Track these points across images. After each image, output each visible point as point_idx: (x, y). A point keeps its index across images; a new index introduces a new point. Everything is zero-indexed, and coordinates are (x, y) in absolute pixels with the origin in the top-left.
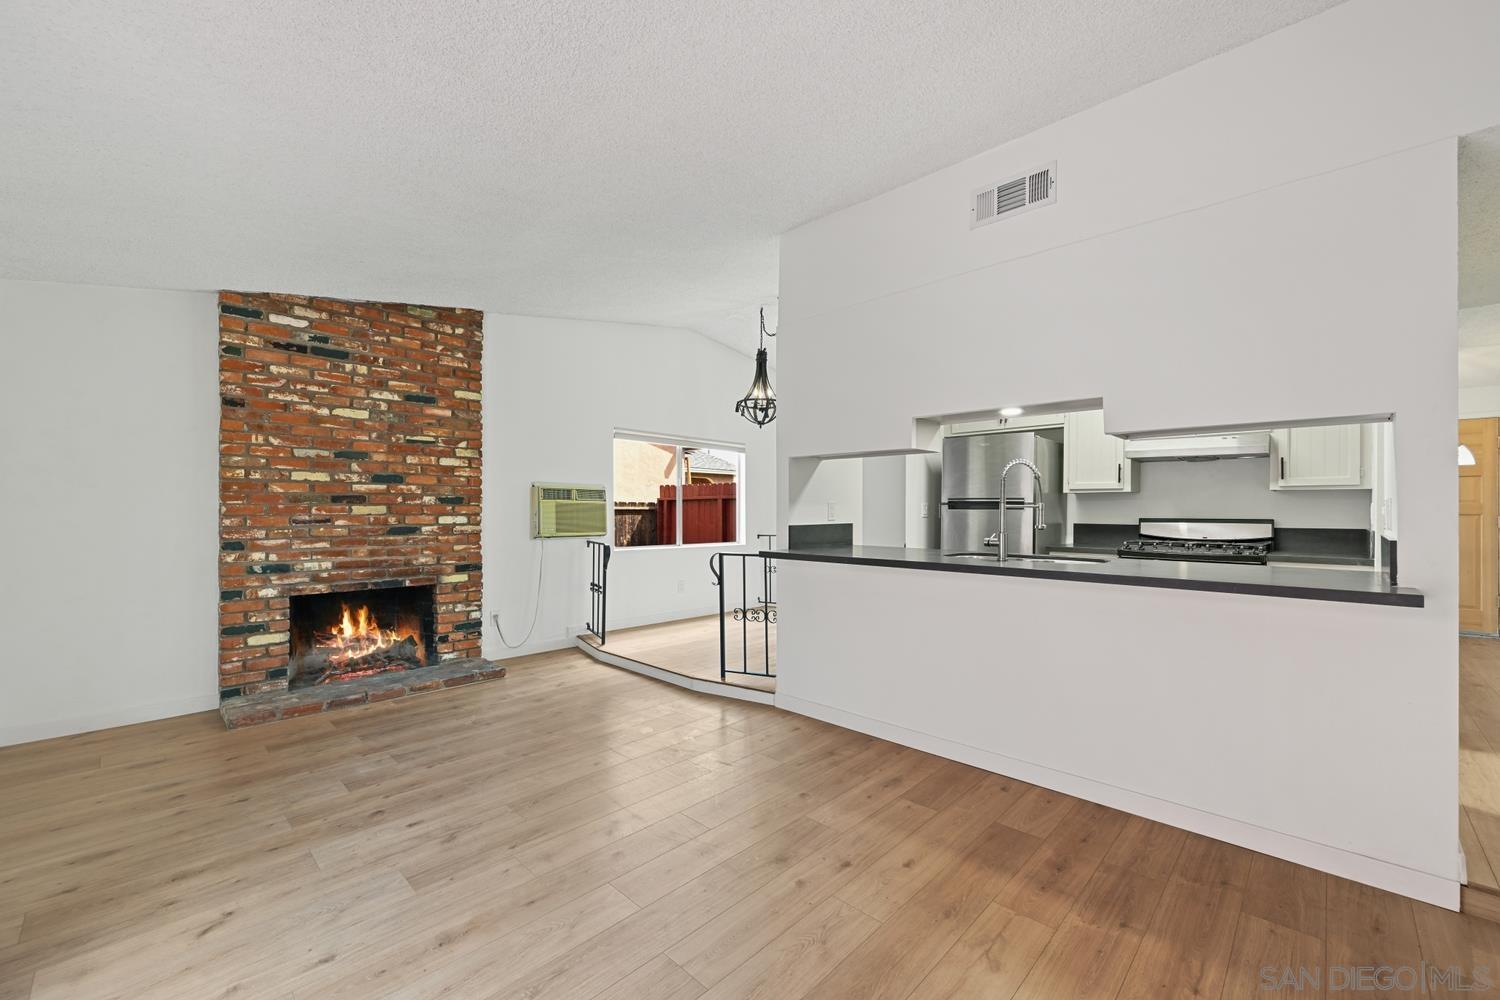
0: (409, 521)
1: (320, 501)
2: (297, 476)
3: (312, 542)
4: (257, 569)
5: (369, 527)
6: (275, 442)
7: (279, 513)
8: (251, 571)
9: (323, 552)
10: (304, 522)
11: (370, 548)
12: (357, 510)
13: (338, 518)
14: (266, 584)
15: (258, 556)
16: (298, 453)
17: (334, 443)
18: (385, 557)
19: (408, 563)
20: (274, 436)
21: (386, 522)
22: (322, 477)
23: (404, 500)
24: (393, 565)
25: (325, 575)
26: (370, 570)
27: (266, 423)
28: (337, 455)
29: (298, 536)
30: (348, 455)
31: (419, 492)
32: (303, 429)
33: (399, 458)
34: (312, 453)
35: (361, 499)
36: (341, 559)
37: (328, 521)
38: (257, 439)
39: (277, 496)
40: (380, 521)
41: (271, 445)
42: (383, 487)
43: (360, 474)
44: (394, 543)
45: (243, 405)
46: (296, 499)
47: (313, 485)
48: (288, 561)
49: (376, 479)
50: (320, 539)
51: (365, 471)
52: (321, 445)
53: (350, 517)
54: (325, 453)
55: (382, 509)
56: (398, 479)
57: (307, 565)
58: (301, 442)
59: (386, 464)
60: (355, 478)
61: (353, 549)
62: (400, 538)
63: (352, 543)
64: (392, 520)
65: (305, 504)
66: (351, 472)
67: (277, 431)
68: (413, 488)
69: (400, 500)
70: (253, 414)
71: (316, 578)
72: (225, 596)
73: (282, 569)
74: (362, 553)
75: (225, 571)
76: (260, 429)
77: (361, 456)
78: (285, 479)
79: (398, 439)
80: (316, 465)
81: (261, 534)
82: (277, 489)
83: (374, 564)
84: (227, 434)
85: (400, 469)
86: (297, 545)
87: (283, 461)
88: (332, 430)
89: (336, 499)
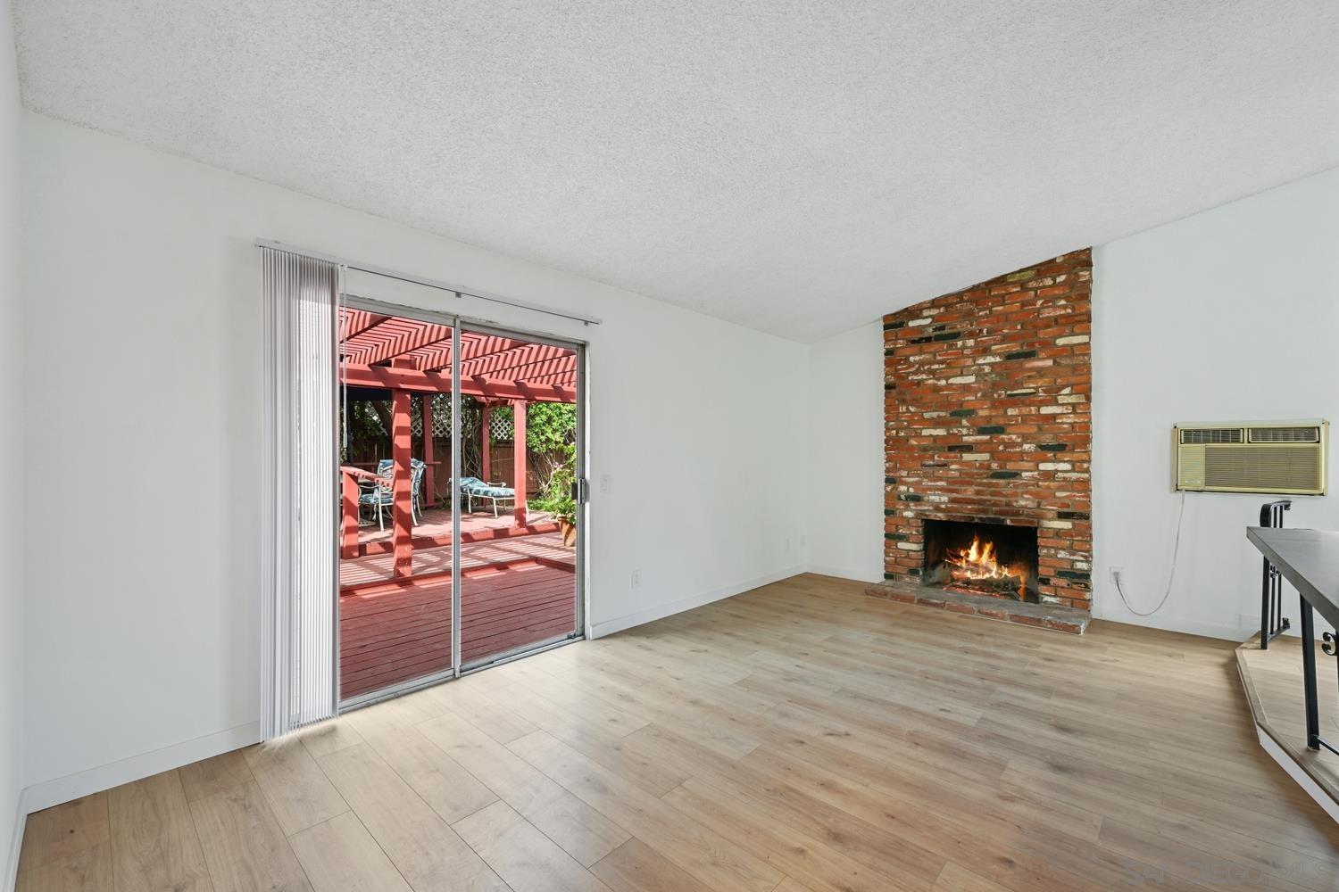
0: (1010, 467)
1: (939, 450)
2: (926, 432)
3: (935, 481)
4: (903, 497)
5: (976, 471)
6: (912, 409)
7: (914, 459)
8: (900, 499)
9: (942, 489)
10: (929, 466)
11: (976, 488)
12: (967, 457)
13: (952, 463)
14: (907, 508)
15: (903, 488)
16: (927, 415)
17: (950, 405)
18: (989, 497)
19: (1008, 504)
20: (912, 406)
21: (989, 467)
22: (941, 432)
23: (1005, 447)
24: (995, 504)
25: (943, 506)
26: (976, 507)
27: (908, 397)
28: (952, 415)
29: (926, 476)
30: (960, 413)
31: (1019, 440)
32: (929, 398)
33: (1001, 412)
34: (935, 415)
35: (969, 448)
36: (954, 495)
37: (946, 465)
38: (903, 409)
39: (912, 448)
40: (984, 466)
41: (910, 412)
42: (987, 437)
43: (968, 428)
44: (996, 485)
45: (894, 388)
46: (925, 449)
47: (935, 438)
48: (920, 493)
49: (982, 431)
50: (940, 479)
51: (973, 425)
52: (940, 408)
53: (961, 463)
54: (943, 414)
55: (986, 456)
56: (1000, 430)
57: (932, 498)
58: (928, 408)
59: (989, 418)
60: (965, 431)
61: (963, 488)
62: (1002, 481)
63: (963, 483)
64: (995, 466)
65: (931, 453)
66: (963, 427)
67: (915, 402)
68: (1014, 437)
69: (1001, 448)
70: (901, 393)
71: (937, 508)
72: (887, 512)
73: (916, 499)
74: (970, 492)
75: (888, 496)
76: (904, 402)
77: (969, 413)
78: (918, 436)
79: (1000, 395)
80: (937, 423)
81: (904, 473)
82: (913, 442)
83: (980, 502)
84: (890, 408)
85: (1001, 421)
86: (926, 483)
87: (918, 422)
88: (947, 395)
89: (951, 449)
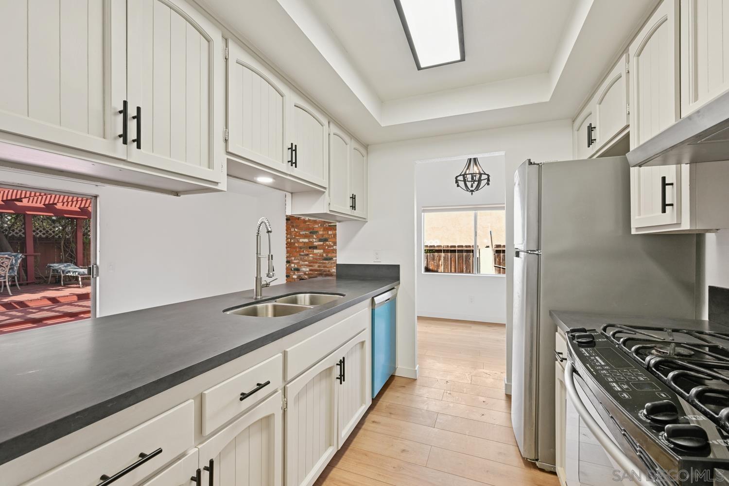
0: (329, 255)
1: (306, 248)
2: (301, 240)
3: (304, 262)
4: (293, 269)
5: (318, 257)
6: (296, 230)
7: (297, 252)
8: (292, 270)
9: (306, 265)
10: (302, 255)
11: (319, 264)
12: (316, 251)
13: (310, 254)
14: (294, 274)
15: (293, 265)
16: (301, 233)
17: (309, 229)
18: (323, 268)
19: (329, 271)
20: (296, 228)
21: (323, 256)
22: (306, 240)
23: (328, 247)
24: (325, 271)
25: (307, 273)
26: (318, 272)
27: (294, 225)
28: (310, 233)
29: (301, 260)
30: (313, 232)
31: (332, 244)
32: (302, 225)
33: (327, 232)
34: (304, 233)
35: (316, 248)
36: (311, 268)
37: (308, 255)
38: (292, 230)
39: (296, 247)
40: (321, 255)
41: (295, 231)
42: (322, 243)
43: (316, 239)
44: (325, 263)
45: (290, 220)
46: (301, 248)
47: (305, 243)
48: (299, 267)
49: (320, 240)
50: (306, 261)
51: (317, 238)
52: (306, 230)
53: (313, 254)
54: (307, 233)
55: (321, 251)
56: (326, 240)
57: (303, 269)
58: (302, 230)
59: (323, 235)
60: (315, 240)
61: (314, 265)
62: (327, 261)
63: (314, 262)
64: (324, 255)
65: (303, 249)
66: (314, 238)
67: (297, 227)
68: (331, 243)
69: (327, 247)
70: (292, 222)
71: (305, 274)
72: (287, 276)
73: (298, 270)
74: (316, 266)
75: (287, 269)
76: (293, 226)
77: (317, 232)
78: (298, 242)
79: (326, 225)
80: (305, 236)
81: (293, 258)
82: (297, 245)
83: (320, 270)
84: (288, 229)
85: (327, 236)
86: (301, 263)
87: (298, 236)
88: (309, 224)
89: (310, 248)
